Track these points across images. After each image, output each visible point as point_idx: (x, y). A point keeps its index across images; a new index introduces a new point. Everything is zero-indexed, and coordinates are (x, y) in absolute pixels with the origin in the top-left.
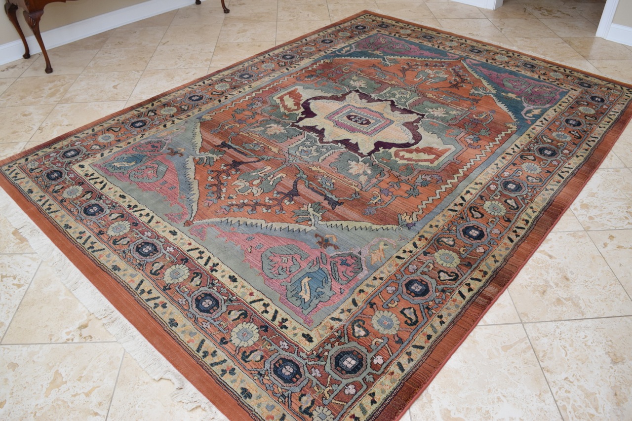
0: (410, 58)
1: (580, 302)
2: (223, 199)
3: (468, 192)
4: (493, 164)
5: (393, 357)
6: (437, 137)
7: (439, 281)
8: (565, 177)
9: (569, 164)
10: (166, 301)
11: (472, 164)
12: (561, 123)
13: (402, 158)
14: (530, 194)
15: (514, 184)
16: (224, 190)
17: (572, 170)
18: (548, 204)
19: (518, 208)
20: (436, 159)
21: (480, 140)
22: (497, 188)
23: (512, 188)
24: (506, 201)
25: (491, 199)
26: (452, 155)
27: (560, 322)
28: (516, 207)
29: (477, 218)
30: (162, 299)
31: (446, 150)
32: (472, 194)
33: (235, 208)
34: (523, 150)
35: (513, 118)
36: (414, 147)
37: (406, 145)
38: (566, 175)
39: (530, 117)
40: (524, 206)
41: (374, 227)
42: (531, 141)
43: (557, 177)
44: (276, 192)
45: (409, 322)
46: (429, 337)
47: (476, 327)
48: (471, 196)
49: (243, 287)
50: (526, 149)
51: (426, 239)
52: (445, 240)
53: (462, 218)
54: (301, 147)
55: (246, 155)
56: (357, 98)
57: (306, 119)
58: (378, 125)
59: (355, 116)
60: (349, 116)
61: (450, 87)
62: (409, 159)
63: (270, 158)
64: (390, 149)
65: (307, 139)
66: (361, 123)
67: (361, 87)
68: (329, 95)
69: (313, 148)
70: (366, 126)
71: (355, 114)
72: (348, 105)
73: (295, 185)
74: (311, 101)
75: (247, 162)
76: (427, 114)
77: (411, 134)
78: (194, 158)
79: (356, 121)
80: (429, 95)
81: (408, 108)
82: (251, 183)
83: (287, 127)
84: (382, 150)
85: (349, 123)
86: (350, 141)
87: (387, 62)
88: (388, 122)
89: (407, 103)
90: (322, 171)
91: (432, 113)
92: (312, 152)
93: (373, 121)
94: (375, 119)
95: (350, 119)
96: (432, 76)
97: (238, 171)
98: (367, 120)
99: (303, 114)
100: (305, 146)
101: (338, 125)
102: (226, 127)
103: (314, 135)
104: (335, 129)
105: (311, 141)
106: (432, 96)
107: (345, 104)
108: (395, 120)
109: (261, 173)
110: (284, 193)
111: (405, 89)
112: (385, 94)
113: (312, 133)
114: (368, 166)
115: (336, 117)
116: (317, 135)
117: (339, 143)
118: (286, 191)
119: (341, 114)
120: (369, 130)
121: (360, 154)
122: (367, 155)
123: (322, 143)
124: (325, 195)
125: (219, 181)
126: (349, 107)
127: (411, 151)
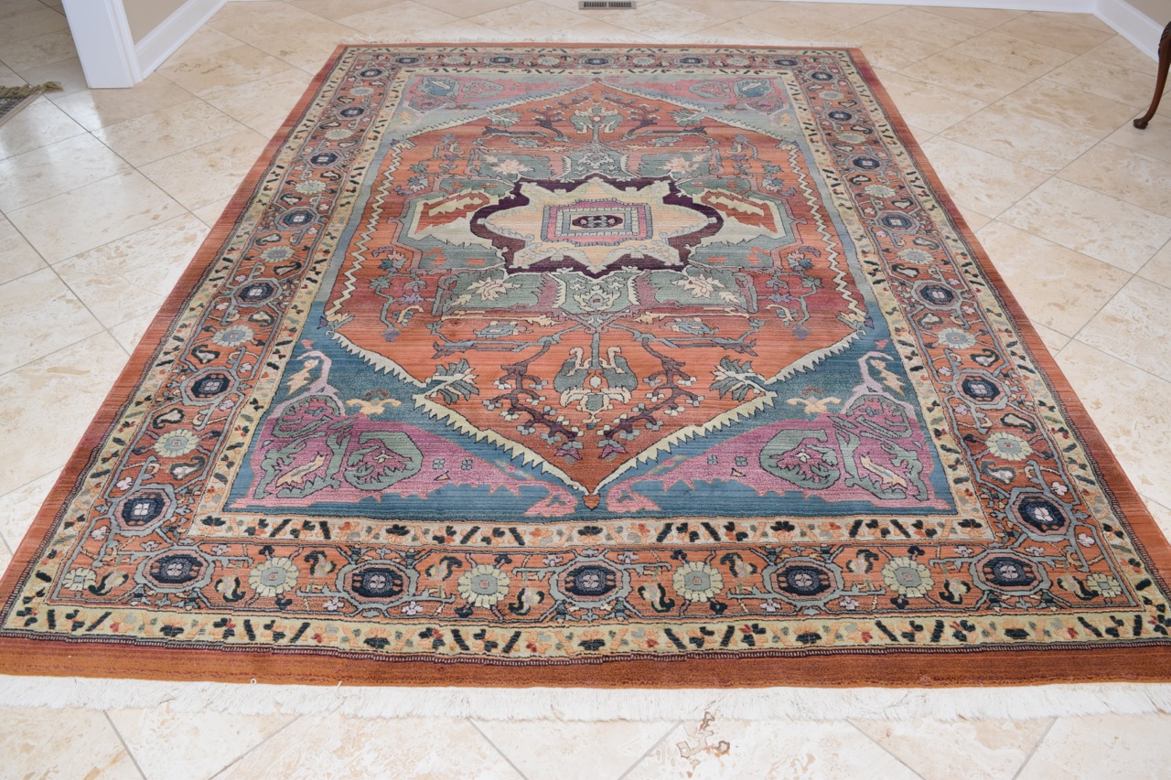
2: (603, 99)
3: (354, 191)
4: (338, 237)
6: (452, 241)
7: (336, 120)
8: (221, 260)
9: (215, 286)
11: (369, 226)
12: (238, 372)
13: (472, 196)
14: (271, 218)
15: (297, 223)
16: (616, 104)
17: (210, 277)
18: (243, 216)
19: (282, 198)
20: (424, 214)
21: (380, 267)
22: (317, 209)
23: (297, 217)
24: (300, 199)
25: (320, 195)
26: (407, 226)
28: (285, 198)
29: (327, 172)
31: (420, 228)
32: (347, 191)
33: (580, 99)
34: (299, 278)
35: (343, 338)
36: (470, 215)
37: (485, 212)
38: (221, 264)
39: (309, 358)
40: (274, 202)
42: (290, 301)
43: (234, 256)
44: (564, 119)
48: (347, 188)
50: (296, 282)
51: (370, 139)
52: (350, 144)
53: (344, 166)
54: (611, 161)
55: (654, 132)
56: (656, 256)
57: (669, 192)
58: (559, 224)
59: (613, 225)
60: (618, 220)
61: (525, 364)
62: (460, 197)
63: (624, 139)
64: (500, 201)
65: (620, 170)
66: (585, 218)
67: (682, 278)
68: (705, 241)
69: (596, 165)
70: (575, 217)
71: (615, 227)
72: (649, 235)
73: (555, 130)
74: (714, 220)
75: (638, 128)
76: (506, 276)
77: (496, 231)
78: (699, 112)
79: (598, 218)
80: (543, 320)
81: (551, 274)
82: (600, 116)
83: (670, 173)
84: (508, 194)
85: (602, 212)
86: (565, 190)
87: (741, 377)
88: (550, 236)
89: (562, 282)
90: (548, 149)
91: (499, 281)
92: (589, 161)
93: (573, 227)
94: (575, 232)
95: (609, 217)
96: (596, 381)
97: (634, 120)
98: (584, 226)
99: (684, 197)
100: (609, 164)
101: (613, 203)
102: (739, 146)
103: (620, 179)
104: (609, 197)
105: (611, 171)
106: (536, 319)
107: (656, 236)
108: (544, 243)
109: (606, 125)
110: (554, 121)
111: (603, 312)
112: (625, 284)
113: (629, 180)
114: (501, 172)
115: (634, 212)
116: (617, 180)
117: (573, 182)
118: (553, 123)
119: (635, 219)
120: (560, 213)
121: (529, 181)
122: (521, 183)
123: (596, 175)
124: (510, 133)
125: (632, 107)
126: (643, 235)
127: (469, 207)
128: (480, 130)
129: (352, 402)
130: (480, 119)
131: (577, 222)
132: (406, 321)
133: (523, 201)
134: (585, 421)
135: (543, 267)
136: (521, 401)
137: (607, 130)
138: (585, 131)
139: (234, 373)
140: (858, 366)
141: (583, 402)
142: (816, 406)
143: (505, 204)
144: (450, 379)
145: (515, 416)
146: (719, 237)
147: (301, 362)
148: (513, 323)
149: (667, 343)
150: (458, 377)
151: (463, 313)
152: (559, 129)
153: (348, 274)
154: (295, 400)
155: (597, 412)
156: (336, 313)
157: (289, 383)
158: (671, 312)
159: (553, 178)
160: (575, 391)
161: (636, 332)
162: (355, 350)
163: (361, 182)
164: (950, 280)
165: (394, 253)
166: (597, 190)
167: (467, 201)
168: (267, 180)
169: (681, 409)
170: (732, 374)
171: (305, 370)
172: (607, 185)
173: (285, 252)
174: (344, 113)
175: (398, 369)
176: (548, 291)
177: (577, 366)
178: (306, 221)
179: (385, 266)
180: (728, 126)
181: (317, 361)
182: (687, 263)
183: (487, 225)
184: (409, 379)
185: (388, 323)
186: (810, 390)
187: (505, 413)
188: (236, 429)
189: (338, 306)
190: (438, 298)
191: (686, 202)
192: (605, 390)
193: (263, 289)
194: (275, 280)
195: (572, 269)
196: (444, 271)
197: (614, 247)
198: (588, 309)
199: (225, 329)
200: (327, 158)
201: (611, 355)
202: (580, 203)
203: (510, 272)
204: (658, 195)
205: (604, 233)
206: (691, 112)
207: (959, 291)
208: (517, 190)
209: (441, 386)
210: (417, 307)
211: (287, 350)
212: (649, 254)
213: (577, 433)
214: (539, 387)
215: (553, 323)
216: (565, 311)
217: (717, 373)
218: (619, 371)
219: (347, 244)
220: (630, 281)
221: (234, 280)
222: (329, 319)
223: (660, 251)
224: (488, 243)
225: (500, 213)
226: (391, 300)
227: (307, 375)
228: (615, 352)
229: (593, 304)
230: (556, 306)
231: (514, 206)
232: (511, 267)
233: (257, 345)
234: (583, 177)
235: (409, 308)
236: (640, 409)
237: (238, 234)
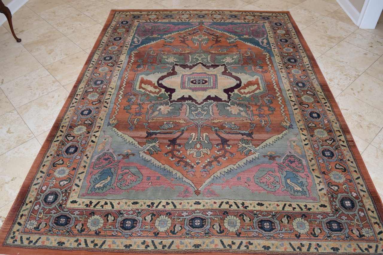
0: (176, 33)
1: (373, 123)
2: (195, 166)
3: (290, 97)
4: (282, 77)
5: (356, 189)
6: (245, 74)
7: (331, 145)
8: (312, 70)
9: (306, 63)
10: (248, 241)
11: (275, 81)
12: (280, 43)
13: (245, 93)
14: (310, 85)
15: (300, 83)
16: (188, 160)
17: (310, 65)
18: (321, 86)
19: (314, 94)
20: (259, 86)
21: (263, 67)
22: (297, 88)
23: (302, 85)
24: (307, 93)
25: (301, 95)
26: (262, 81)
27: (378, 135)
29: (308, 107)
30: (245, 241)
31: (257, 80)
32: (292, 97)
33: (208, 167)
35: (261, 49)
36: (243, 85)
37: (238, 86)
39: (266, 45)
40: (315, 92)
41: (280, 136)
42: (281, 58)
43: (309, 72)
44: (215, 146)
45: (343, 170)
46: (355, 171)
47: (361, 156)
48: (294, 98)
49: (270, 205)
50: (284, 63)
51: (304, 129)
52: (310, 125)
53: (303, 111)
54: (193, 113)
55: (171, 133)
56: (182, 69)
57: (172, 94)
58: (212, 80)
59: (194, 80)
60: (192, 82)
61: (216, 43)
62: (249, 93)
63: (186, 128)
64: (234, 91)
65: (190, 106)
66: (203, 83)
67: (176, 62)
68: (165, 74)
69: (199, 110)
70: (207, 83)
71: (193, 79)
72: (183, 75)
73: (219, 136)
74: (160, 82)
75: (178, 137)
76: (225, 63)
77: (232, 78)
78: (144, 152)
79: (199, 83)
80: (213, 52)
81: (212, 64)
82: (197, 148)
83: (170, 104)
84: (232, 94)
85: (197, 86)
86: (211, 96)
87: (169, 40)
88: (214, 76)
89: (209, 61)
90: (221, 121)
91: (226, 62)
92: (202, 112)
93: (207, 80)
94: (206, 78)
95: (195, 83)
96: (200, 40)
97: (179, 145)
98: (203, 80)
99: (167, 92)
100: (194, 111)
101: (194, 90)
102: (135, 122)
103: (190, 102)
104: (195, 93)
105: (193, 106)
106: (215, 52)
107: (181, 76)
108: (216, 74)
109: (194, 139)
110: (220, 144)
111: (198, 53)
112: (192, 60)
113: (187, 101)
114: (237, 106)
115: (186, 85)
116: (191, 101)
117: (208, 100)
118: (220, 142)
119: (186, 82)
120: (212, 85)
121: (225, 101)
122: (228, 100)
123: (200, 104)
124: (240, 133)
125: (179, 157)
126: (185, 76)
127: (244, 88)
130: (258, 145)
131: (206, 82)
133: (226, 91)
135: (215, 66)
137: (194, 134)
138: (204, 134)
143: (232, 90)
144: (232, 41)
146: (160, 75)
148: (220, 51)
149: (183, 46)
151: (234, 54)
152: (216, 137)
153: (270, 65)
156: (266, 55)
157: (267, 41)
158: (181, 53)
159: (215, 103)
160: (204, 38)
161: (190, 48)
163: (290, 101)
164: (101, 62)
165: (261, 71)
166: (200, 96)
167: (246, 91)
172: (195, 99)
173: (295, 72)
176: (213, 59)
177: (204, 42)
178: (297, 84)
180: (133, 137)
182: (173, 66)
183: (235, 80)
186: (155, 38)
190: (242, 57)
191: (168, 90)
192: (198, 38)
193: (291, 61)
195: (207, 65)
196: (243, 65)
197: (194, 72)
202: (205, 89)
204: (177, 93)
205: (197, 78)
206: (150, 152)
208: (229, 96)
212: (184, 69)
216: (208, 54)
221: (302, 64)
224: (234, 74)
225: (233, 85)
226: (254, 57)
230: (210, 55)
231: (228, 89)
232: (224, 66)
234: (204, 102)
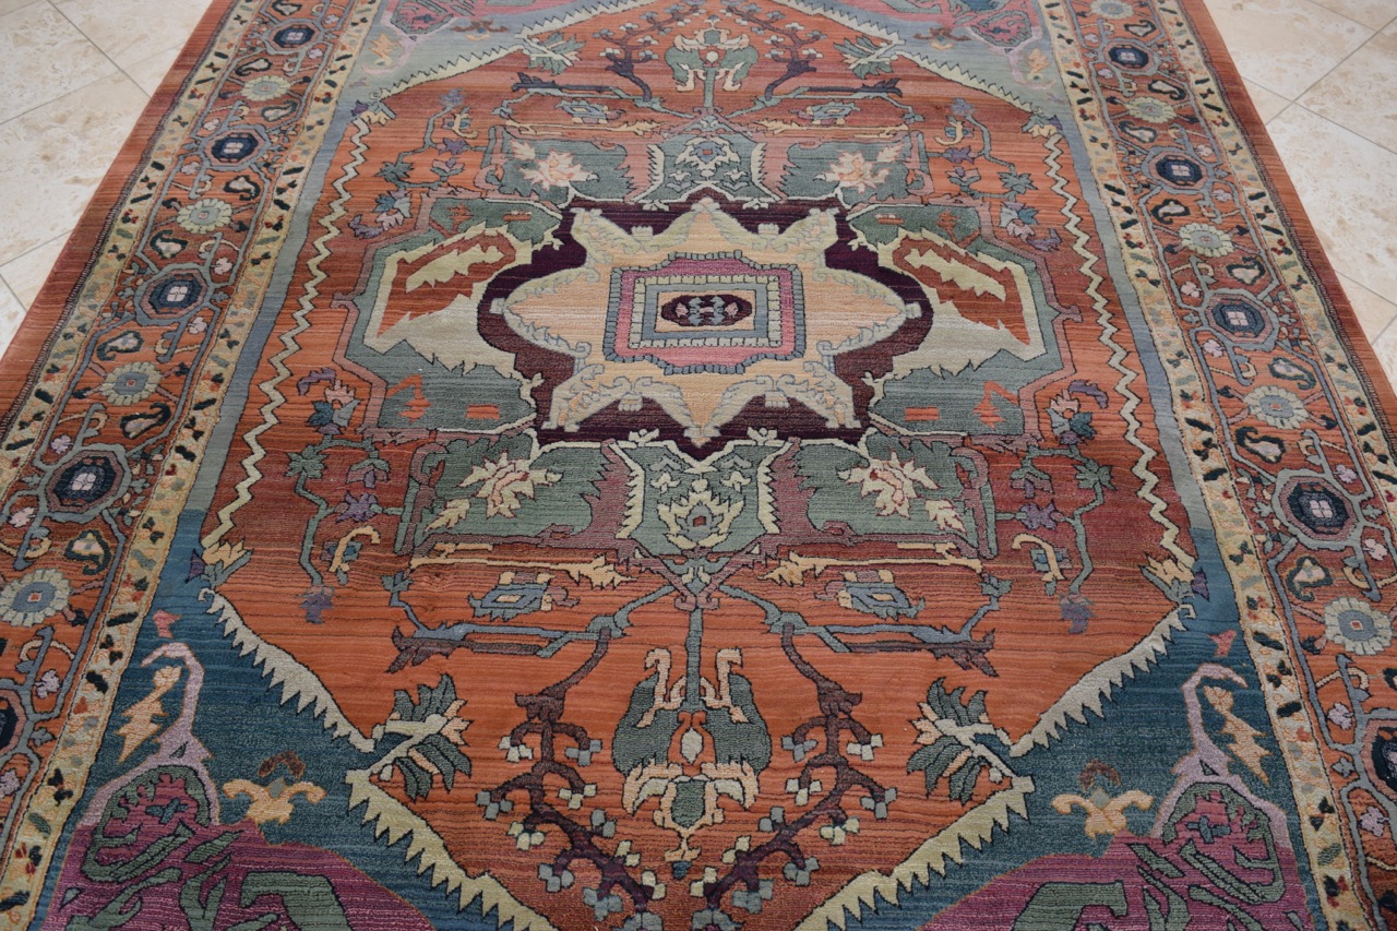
3: (278, 227)
4: (242, 342)
6: (442, 357)
8: (33, 398)
9: (15, 462)
11: (298, 314)
12: (34, 694)
13: (484, 242)
14: (129, 292)
15: (172, 304)
17: (9, 441)
18: (82, 285)
19: (153, 243)
20: (399, 283)
21: (310, 422)
22: (211, 269)
23: (174, 290)
24: (184, 243)
25: (219, 235)
26: (364, 315)
28: (159, 243)
29: (237, 178)
31: (388, 322)
32: (268, 225)
34: (163, 446)
35: (229, 612)
36: (479, 289)
37: (505, 284)
38: (34, 405)
39: (164, 661)
40: (139, 254)
42: (141, 508)
43: (55, 386)
48: (267, 219)
50: (158, 457)
51: (317, 99)
52: (282, 113)
53: (267, 165)
54: (735, 158)
55: (812, 90)
56: (812, 403)
57: (835, 239)
58: (637, 318)
59: (734, 320)
60: (744, 308)
61: (558, 692)
62: (464, 245)
63: (759, 106)
64: (535, 254)
65: (750, 182)
66: (685, 300)
67: (859, 462)
68: (902, 363)
69: (707, 168)
70: (666, 299)
71: (737, 325)
72: (798, 352)
73: (638, 82)
74: (915, 310)
75: (782, 80)
76: (536, 451)
77: (521, 331)
78: (889, 43)
79: (707, 301)
80: (599, 572)
81: (617, 447)
82: (717, 50)
83: (838, 191)
84: (548, 238)
85: (718, 285)
86: (650, 229)
87: (965, 734)
88: (620, 345)
89: (638, 470)
90: (624, 128)
91: (523, 465)
92: (695, 158)
93: (665, 325)
94: (665, 336)
95: (728, 299)
96: (692, 742)
97: (776, 59)
98: (683, 321)
99: (862, 249)
100: (730, 165)
101: (733, 263)
102: (959, 127)
103: (751, 203)
104: (727, 246)
105: (733, 183)
106: (586, 569)
107: (812, 352)
108: (610, 364)
109: (727, 73)
110: (638, 62)
111: (711, 554)
112: (754, 478)
113: (766, 206)
114: (540, 184)
115: (774, 286)
116: (745, 206)
117: (666, 208)
118: (636, 66)
119: (774, 305)
120: (640, 288)
121: (589, 206)
122: (573, 210)
123: (706, 192)
124: (561, 89)
125: (773, 30)
126: (788, 347)
127: (478, 270)
128: (510, 79)
129: (235, 787)
130: (510, 56)
131: (669, 312)
132: (346, 567)
133: (572, 255)
134: (671, 856)
135: (603, 429)
136: (550, 796)
137: (728, 86)
138: (690, 85)
139: (26, 700)
140: (1181, 702)
141: (667, 802)
142: (1107, 814)
143: (545, 263)
144: (419, 730)
145: (537, 838)
146: (925, 355)
147: (149, 673)
148: (543, 578)
149: (828, 638)
150: (434, 723)
151: (450, 548)
152: (646, 79)
153: (250, 438)
154: (128, 778)
155: (692, 830)
156: (222, 541)
157: (123, 731)
158: (835, 556)
159: (633, 199)
160: (652, 770)
161: (771, 609)
162: (247, 640)
163: (292, 205)
164: (1341, 468)
165: (337, 386)
166: (707, 231)
167: (475, 254)
168: (131, 197)
169: (852, 825)
170: (948, 726)
171: (155, 695)
172: (725, 216)
173: (145, 377)
174: (279, 39)
175: (325, 700)
176: (607, 492)
177: (659, 702)
178: (190, 299)
179: (319, 419)
180: (939, 78)
181: (177, 670)
182: (867, 424)
183: (508, 316)
184: (344, 728)
185: (313, 572)
186: (1092, 769)
187: (517, 829)
188: (18, 854)
189: (227, 525)
190: (409, 508)
191: (864, 263)
192: (709, 768)
193: (97, 474)
194: (119, 449)
195: (656, 433)
196: (425, 435)
197: (736, 378)
198: (684, 544)
199: (20, 579)
200: (240, 145)
201: (724, 670)
202: (678, 263)
203: (546, 437)
204: (816, 244)
205: (720, 340)
206: (874, 43)
207: (1356, 499)
208: (564, 232)
209: (399, 751)
210: (368, 530)
211: (124, 637)
212: (800, 398)
213: (651, 889)
214: (585, 755)
215: (618, 579)
216: (640, 547)
217: (921, 725)
218: (738, 715)
219: (256, 363)
220: (763, 469)
221: (50, 447)
222: (209, 557)
223: (818, 389)
224: (505, 361)
225: (532, 285)
226: (323, 512)
227: (157, 708)
228: (731, 663)
229: (692, 529)
230: (623, 534)
231: (559, 269)
232: (545, 426)
233: (74, 624)
234: (683, 199)
235: (354, 533)
236: (774, 823)
237: (68, 330)
